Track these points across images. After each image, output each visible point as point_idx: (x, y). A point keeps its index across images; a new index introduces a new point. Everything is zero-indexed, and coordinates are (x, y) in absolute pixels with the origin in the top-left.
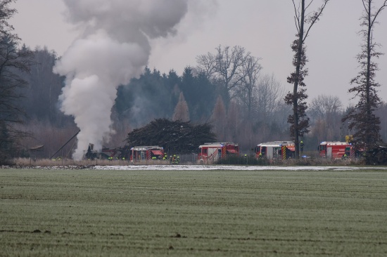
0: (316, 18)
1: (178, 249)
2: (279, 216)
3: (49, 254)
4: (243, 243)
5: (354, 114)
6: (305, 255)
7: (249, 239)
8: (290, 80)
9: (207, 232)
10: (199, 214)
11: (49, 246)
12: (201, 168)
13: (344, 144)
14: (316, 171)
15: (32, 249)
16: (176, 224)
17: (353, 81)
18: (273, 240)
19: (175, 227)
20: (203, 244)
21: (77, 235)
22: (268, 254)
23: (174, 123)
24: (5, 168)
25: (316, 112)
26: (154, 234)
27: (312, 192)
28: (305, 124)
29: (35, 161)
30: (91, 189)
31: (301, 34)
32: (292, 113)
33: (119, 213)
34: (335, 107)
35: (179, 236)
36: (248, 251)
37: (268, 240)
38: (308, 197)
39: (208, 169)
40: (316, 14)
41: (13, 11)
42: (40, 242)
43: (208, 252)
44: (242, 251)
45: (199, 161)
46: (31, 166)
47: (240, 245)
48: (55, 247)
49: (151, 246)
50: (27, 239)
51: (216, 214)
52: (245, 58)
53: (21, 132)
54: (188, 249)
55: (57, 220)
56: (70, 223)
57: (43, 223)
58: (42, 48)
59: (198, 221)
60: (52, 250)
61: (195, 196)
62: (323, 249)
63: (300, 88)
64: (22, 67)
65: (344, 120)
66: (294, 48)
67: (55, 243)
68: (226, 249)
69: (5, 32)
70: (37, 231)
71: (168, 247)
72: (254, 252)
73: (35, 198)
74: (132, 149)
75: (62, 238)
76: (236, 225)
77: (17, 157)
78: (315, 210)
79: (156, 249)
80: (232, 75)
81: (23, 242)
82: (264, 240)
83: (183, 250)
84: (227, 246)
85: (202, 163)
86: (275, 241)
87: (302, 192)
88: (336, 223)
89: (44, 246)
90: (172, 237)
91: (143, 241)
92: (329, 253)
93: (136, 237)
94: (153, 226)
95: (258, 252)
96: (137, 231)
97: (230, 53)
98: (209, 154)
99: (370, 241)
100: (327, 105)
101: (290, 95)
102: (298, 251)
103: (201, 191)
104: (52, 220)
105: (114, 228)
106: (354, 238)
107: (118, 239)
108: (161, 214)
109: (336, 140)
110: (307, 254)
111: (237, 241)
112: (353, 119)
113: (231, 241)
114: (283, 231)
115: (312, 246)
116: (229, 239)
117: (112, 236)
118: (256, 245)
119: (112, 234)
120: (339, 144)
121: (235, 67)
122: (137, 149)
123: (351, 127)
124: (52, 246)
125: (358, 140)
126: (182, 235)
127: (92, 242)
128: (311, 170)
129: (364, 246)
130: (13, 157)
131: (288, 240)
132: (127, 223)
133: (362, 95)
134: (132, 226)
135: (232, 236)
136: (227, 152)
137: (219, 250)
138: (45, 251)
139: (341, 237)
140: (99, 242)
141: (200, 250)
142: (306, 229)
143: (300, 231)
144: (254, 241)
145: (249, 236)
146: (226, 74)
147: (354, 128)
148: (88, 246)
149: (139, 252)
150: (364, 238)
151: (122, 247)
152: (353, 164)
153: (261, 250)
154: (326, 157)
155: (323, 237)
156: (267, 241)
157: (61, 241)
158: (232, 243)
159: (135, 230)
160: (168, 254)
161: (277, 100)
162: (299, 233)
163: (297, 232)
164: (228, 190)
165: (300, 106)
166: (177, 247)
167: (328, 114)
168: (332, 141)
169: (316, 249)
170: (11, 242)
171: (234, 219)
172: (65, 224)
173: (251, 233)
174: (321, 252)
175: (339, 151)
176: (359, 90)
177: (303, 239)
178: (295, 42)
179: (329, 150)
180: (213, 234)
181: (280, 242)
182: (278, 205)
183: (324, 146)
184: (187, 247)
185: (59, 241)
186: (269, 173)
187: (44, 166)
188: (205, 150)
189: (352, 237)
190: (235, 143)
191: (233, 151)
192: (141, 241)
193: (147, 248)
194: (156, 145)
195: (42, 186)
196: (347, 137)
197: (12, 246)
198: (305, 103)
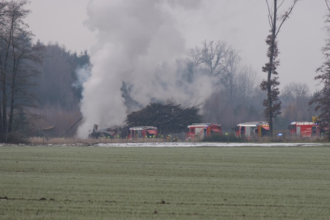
0: (287, 16)
1: (161, 214)
2: (251, 185)
3: (52, 218)
4: (218, 208)
5: (319, 98)
6: (269, 218)
7: (223, 204)
8: (265, 69)
9: (188, 199)
10: (183, 184)
11: (52, 212)
12: (189, 145)
13: (311, 123)
14: (286, 147)
15: (37, 214)
16: (162, 192)
17: (318, 70)
18: (243, 205)
19: (161, 195)
20: (184, 209)
21: (77, 202)
22: (238, 217)
23: (166, 107)
24: (21, 146)
25: (288, 96)
26: (143, 201)
27: (282, 165)
28: (278, 107)
29: (48, 139)
30: (93, 163)
31: (274, 30)
32: (267, 98)
33: (115, 184)
34: (304, 93)
35: (163, 202)
36: (221, 215)
37: (239, 205)
38: (278, 169)
39: (194, 146)
40: (287, 13)
41: (28, 11)
42: (44, 208)
43: (186, 216)
44: (216, 215)
45: (187, 139)
46: (44, 144)
47: (214, 210)
48: (57, 212)
49: (139, 211)
50: (34, 206)
51: (197, 184)
52: (227, 51)
53: (35, 115)
54: (170, 214)
55: (61, 190)
56: (72, 192)
57: (49, 192)
58: (54, 43)
59: (181, 190)
60: (54, 215)
61: (181, 169)
62: (285, 213)
63: (273, 76)
64: (36, 59)
65: (310, 103)
66: (268, 42)
67: (58, 209)
68: (202, 213)
69: (21, 30)
70: (43, 199)
71: (153, 212)
72: (226, 216)
73: (45, 171)
74: (131, 129)
75: (64, 205)
76: (213, 193)
77: (33, 136)
78: (283, 180)
79: (143, 213)
80: (216, 65)
81: (30, 208)
82: (235, 205)
83: (166, 214)
84: (203, 211)
85: (190, 141)
86: (245, 206)
87: (273, 165)
88: (299, 190)
89: (48, 211)
90: (158, 203)
91: (132, 207)
92: (290, 216)
93: (127, 204)
94: (142, 194)
95: (229, 216)
96: (128, 198)
97: (214, 46)
98: (196, 134)
99: (326, 206)
100: (297, 90)
101: (265, 82)
102: (263, 215)
103: (186, 165)
104: (57, 190)
105: (109, 196)
106: (313, 203)
107: (112, 205)
108: (150, 184)
109: (305, 120)
110: (271, 217)
111: (213, 206)
112: (318, 102)
113: (207, 206)
114: (253, 198)
115: (276, 210)
116: (206, 205)
117: (107, 203)
118: (229, 210)
119: (107, 201)
120: (306, 123)
121: (219, 58)
122: (134, 129)
123: (316, 109)
124: (55, 211)
125: (323, 120)
126: (166, 201)
127: (90, 208)
128: (283, 146)
129: (320, 210)
130: (29, 136)
131: (256, 206)
132: (121, 191)
133: (326, 82)
134: (125, 194)
135: (209, 203)
136: (211, 131)
137: (196, 214)
138: (48, 216)
139: (302, 203)
140: (95, 208)
141: (180, 214)
142: (273, 196)
143: (267, 198)
144: (228, 207)
145: (223, 202)
146: (211, 64)
147: (319, 110)
148: (85, 211)
149: (128, 216)
150: (321, 204)
151: (114, 212)
152: (318, 141)
153: (232, 214)
154: (296, 135)
155: (286, 203)
156: (238, 207)
157: (63, 207)
158: (208, 208)
159: (127, 197)
160: (152, 217)
161: (254, 86)
162: (266, 200)
163: (264, 198)
164: (210, 163)
165: (273, 91)
166: (161, 212)
167: (298, 98)
168: (301, 122)
169: (279, 213)
170: (20, 208)
171: (213, 188)
172: (68, 193)
173: (225, 200)
174: (283, 215)
175: (306, 130)
176: (323, 77)
177: (269, 204)
178: (269, 37)
179: (299, 129)
180: (193, 200)
181: (249, 207)
182: (252, 176)
183: (294, 125)
184: (169, 212)
185: (61, 207)
186: (247, 149)
187: (54, 143)
188: (193, 129)
189: (311, 203)
190: (218, 123)
191: (217, 130)
192: (130, 207)
193: (135, 213)
194: (152, 125)
195: (52, 161)
196: (314, 118)
197: (20, 212)
198: (277, 89)
